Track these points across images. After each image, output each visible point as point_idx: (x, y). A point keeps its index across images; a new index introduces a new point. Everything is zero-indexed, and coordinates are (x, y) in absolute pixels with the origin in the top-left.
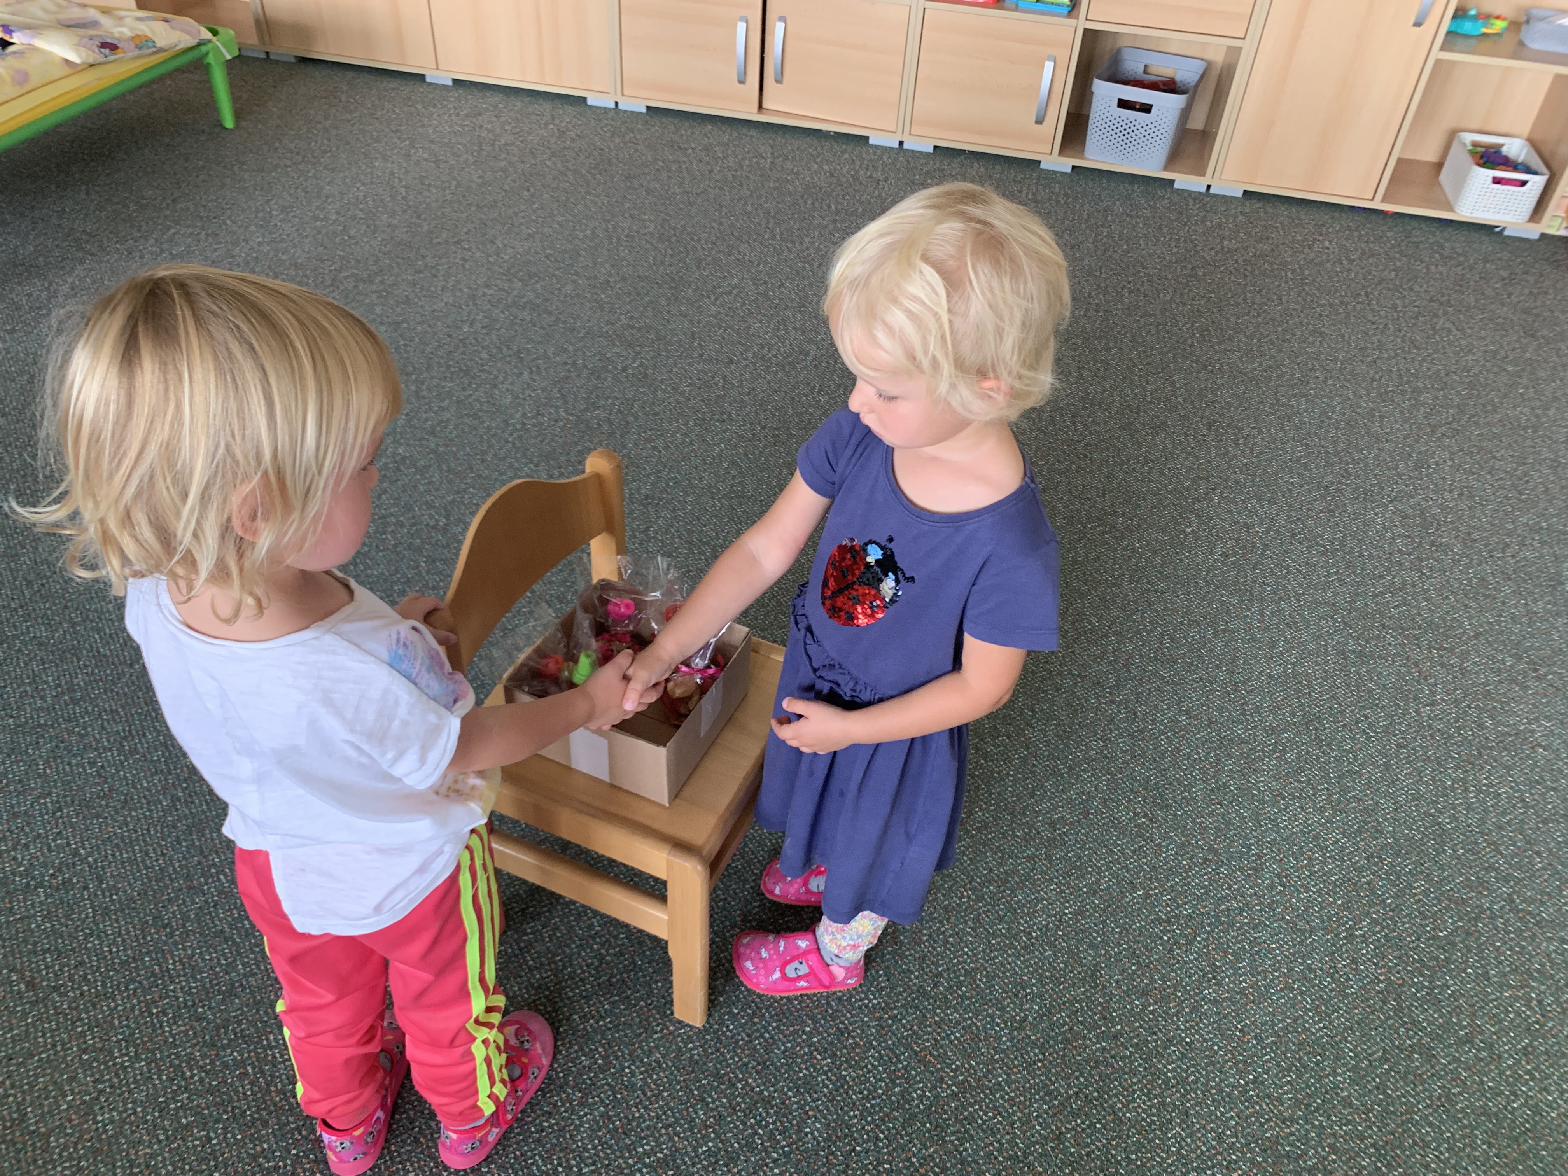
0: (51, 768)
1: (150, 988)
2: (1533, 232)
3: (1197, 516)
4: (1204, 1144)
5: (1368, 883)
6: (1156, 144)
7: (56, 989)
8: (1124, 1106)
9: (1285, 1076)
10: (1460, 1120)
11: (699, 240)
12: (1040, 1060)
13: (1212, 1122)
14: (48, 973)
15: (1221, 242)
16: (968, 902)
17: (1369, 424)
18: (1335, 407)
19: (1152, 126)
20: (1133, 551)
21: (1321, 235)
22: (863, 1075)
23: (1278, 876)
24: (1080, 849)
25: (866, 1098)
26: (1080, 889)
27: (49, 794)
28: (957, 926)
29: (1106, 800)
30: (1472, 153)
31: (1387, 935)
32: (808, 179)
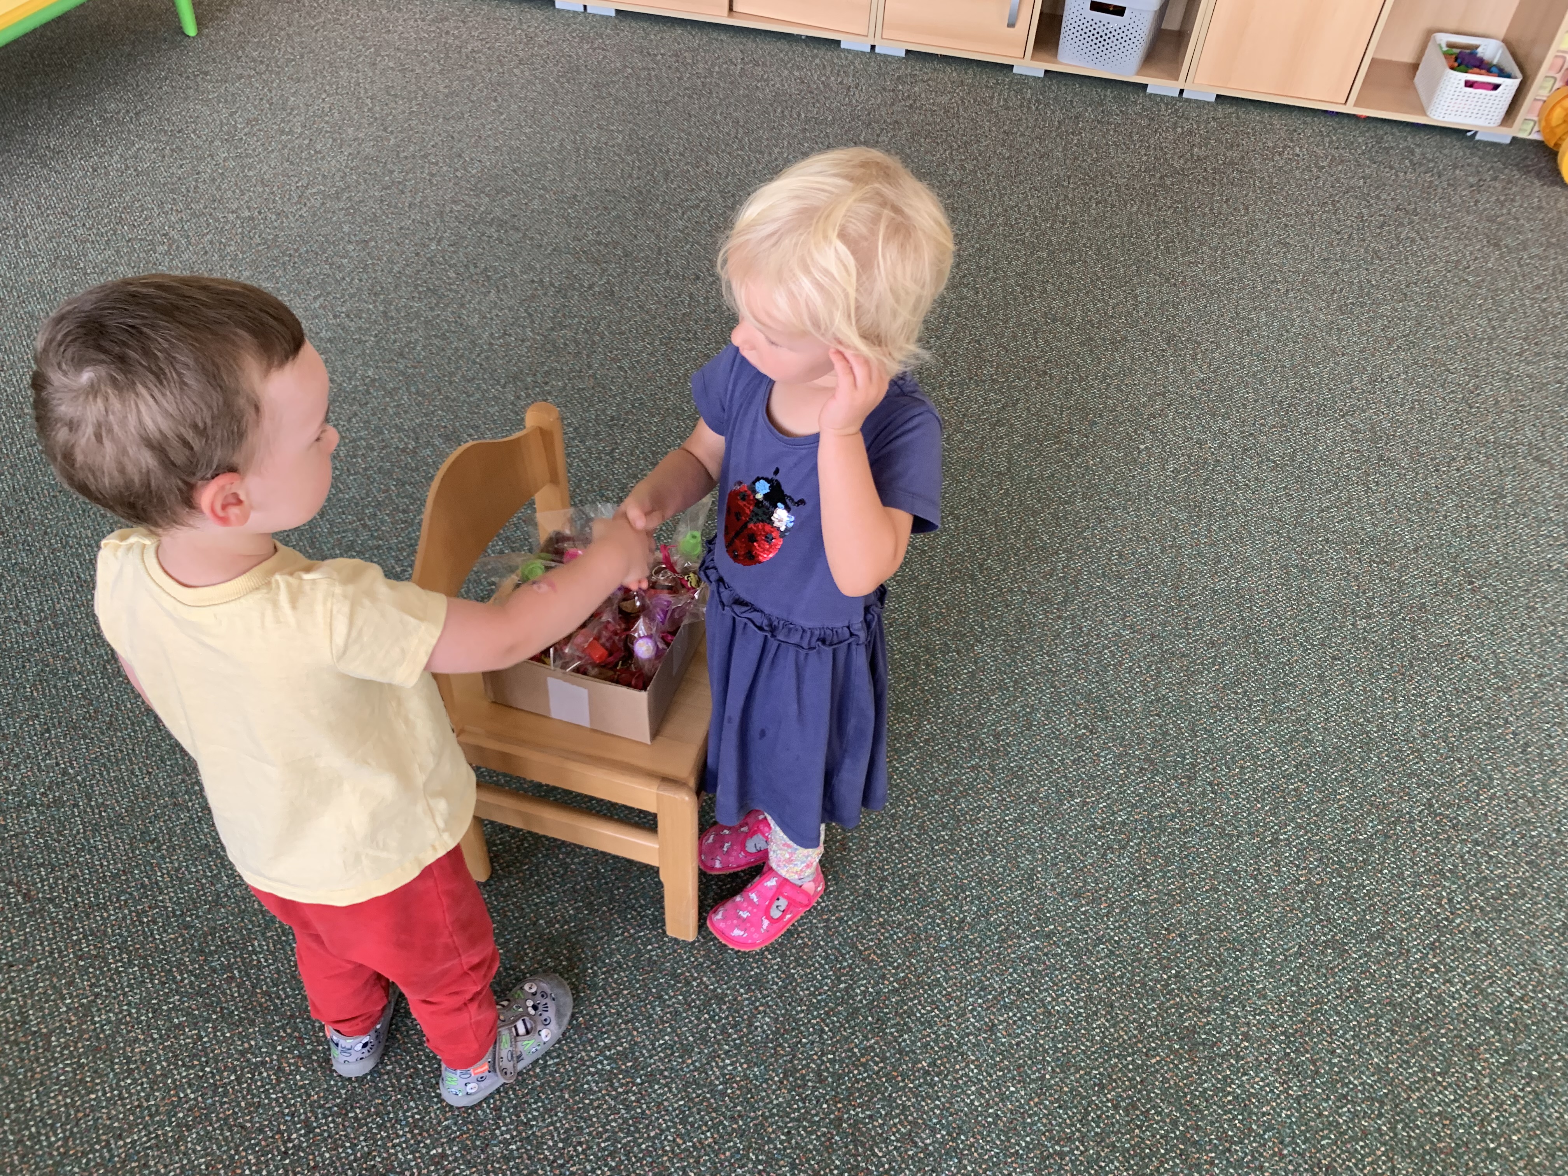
0: (38, 692)
1: (140, 899)
2: (1504, 136)
3: (1152, 432)
4: (1126, 1033)
5: (1295, 790)
6: (1129, 48)
7: (52, 900)
8: (1053, 999)
9: (1205, 970)
10: (1367, 1010)
11: (668, 151)
12: (977, 958)
13: (1135, 1013)
14: (43, 886)
15: (1192, 149)
16: (914, 810)
17: (1327, 337)
18: (1294, 320)
19: (1125, 29)
20: (1087, 468)
21: (1292, 141)
22: (811, 973)
23: (1210, 784)
24: (1021, 759)
25: (813, 994)
26: (1021, 797)
27: (37, 716)
28: (902, 833)
29: (1049, 712)
30: (1446, 55)
31: (1309, 838)
32: (778, 86)
